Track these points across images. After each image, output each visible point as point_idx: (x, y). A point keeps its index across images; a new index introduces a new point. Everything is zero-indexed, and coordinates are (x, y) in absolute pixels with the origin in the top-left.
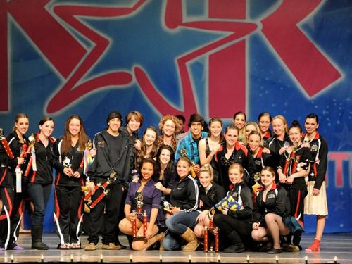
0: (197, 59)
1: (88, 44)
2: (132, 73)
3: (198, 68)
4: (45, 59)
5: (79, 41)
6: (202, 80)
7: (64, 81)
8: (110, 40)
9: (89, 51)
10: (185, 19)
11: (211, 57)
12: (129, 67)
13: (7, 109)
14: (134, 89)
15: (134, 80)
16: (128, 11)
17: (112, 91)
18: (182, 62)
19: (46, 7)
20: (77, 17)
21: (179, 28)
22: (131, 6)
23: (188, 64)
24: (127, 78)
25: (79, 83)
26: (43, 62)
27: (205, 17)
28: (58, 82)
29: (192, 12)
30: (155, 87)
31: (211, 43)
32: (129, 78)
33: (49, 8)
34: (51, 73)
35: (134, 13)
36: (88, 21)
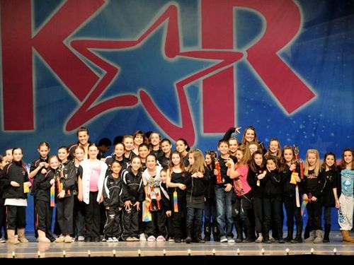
0: (193, 83)
1: (100, 72)
2: (138, 96)
3: (194, 90)
4: (64, 85)
5: (92, 70)
6: (197, 101)
7: (80, 104)
8: (119, 68)
9: (101, 78)
10: (182, 50)
11: (204, 81)
12: (135, 91)
13: (33, 129)
14: (139, 109)
15: (140, 102)
16: (134, 43)
17: (121, 111)
18: (180, 85)
19: (65, 42)
20: (90, 49)
21: (177, 57)
22: (136, 39)
23: (185, 87)
24: (134, 100)
25: (92, 106)
26: (63, 88)
27: (199, 48)
28: (75, 104)
29: (187, 43)
30: (157, 107)
31: (205, 69)
32: (135, 100)
33: (67, 42)
34: (69, 98)
35: (139, 45)
36: (100, 53)
